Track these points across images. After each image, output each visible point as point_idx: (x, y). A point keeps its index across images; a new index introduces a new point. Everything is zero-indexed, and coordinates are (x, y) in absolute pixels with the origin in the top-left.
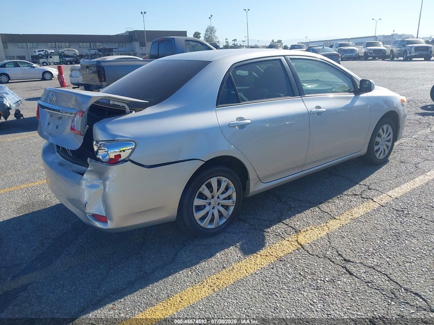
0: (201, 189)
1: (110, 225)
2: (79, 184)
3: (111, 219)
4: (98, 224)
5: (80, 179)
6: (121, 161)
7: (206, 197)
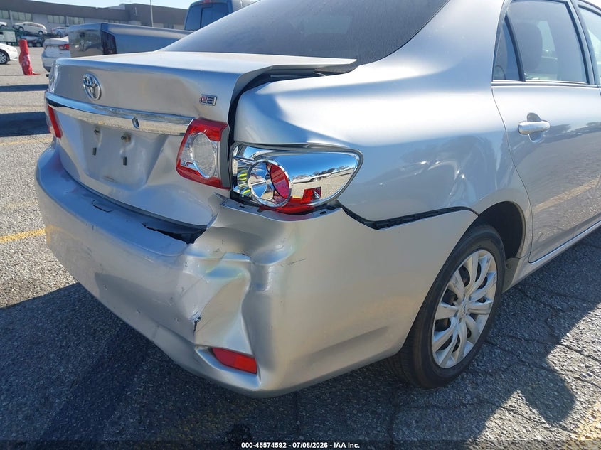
0: (451, 282)
1: (265, 382)
2: (178, 263)
3: (270, 366)
4: (232, 378)
5: (183, 252)
6: (318, 208)
7: (456, 295)
